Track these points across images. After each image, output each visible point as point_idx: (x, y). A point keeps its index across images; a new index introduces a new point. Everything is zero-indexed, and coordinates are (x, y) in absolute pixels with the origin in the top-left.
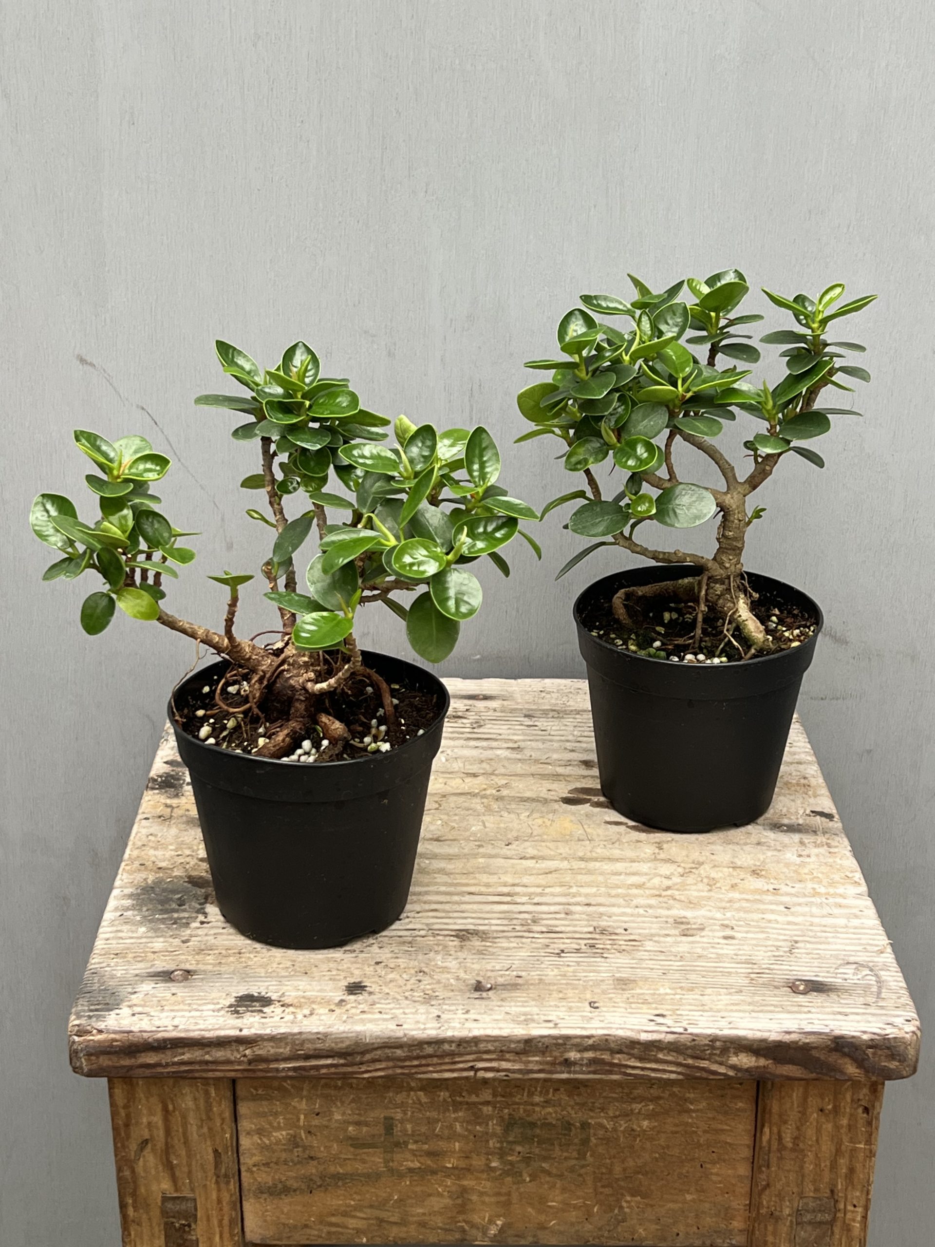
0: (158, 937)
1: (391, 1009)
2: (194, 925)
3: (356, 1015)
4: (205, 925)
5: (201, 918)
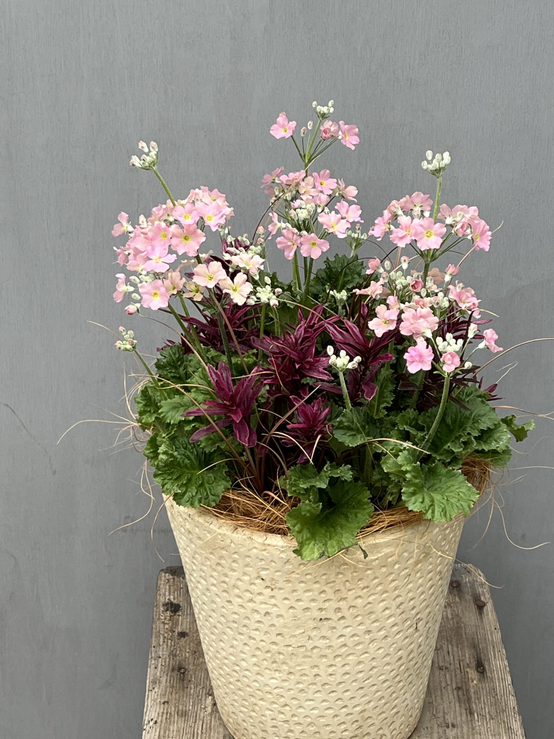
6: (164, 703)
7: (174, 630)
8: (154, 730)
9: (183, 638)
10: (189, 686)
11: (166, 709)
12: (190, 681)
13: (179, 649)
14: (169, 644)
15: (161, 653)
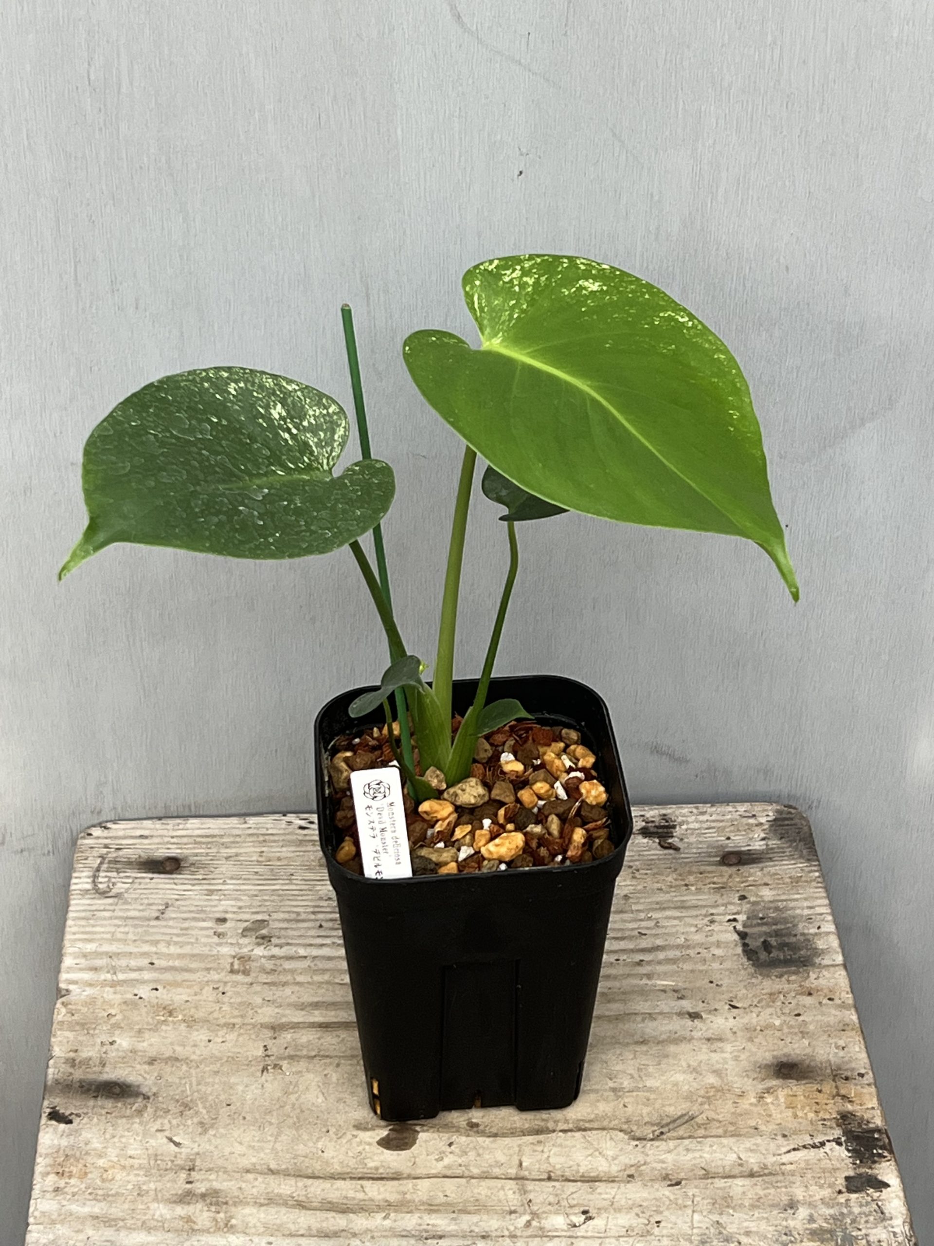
0: (771, 902)
2: (742, 918)
4: (732, 917)
5: (740, 927)
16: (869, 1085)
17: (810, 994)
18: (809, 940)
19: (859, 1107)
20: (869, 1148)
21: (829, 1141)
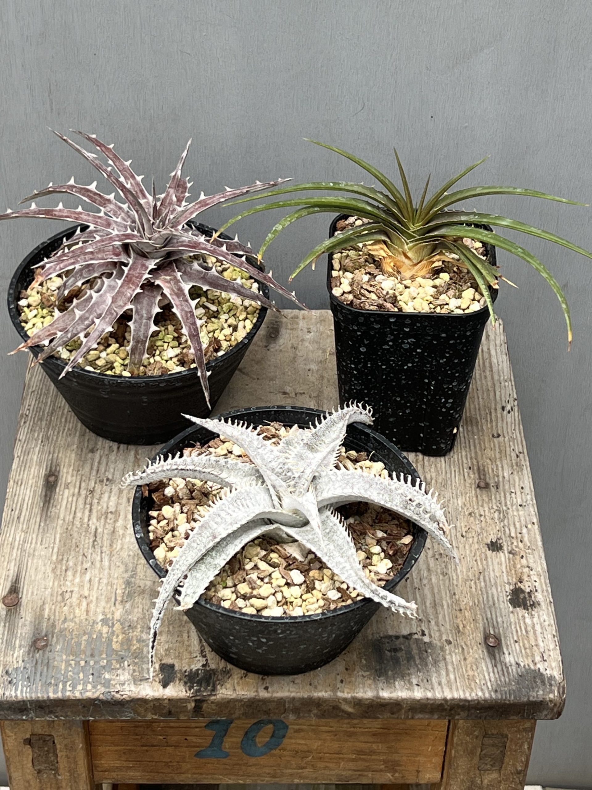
0: (445, 659)
1: (516, 528)
2: (426, 639)
3: (525, 545)
4: (426, 632)
5: (416, 636)
6: (499, 436)
7: (511, 556)
8: (503, 399)
9: (494, 541)
10: (469, 461)
11: (494, 427)
12: (470, 468)
13: (496, 521)
14: (512, 528)
15: (521, 513)
16: (257, 691)
17: (347, 669)
18: (403, 677)
19: (236, 682)
20: (199, 683)
21: (207, 660)
